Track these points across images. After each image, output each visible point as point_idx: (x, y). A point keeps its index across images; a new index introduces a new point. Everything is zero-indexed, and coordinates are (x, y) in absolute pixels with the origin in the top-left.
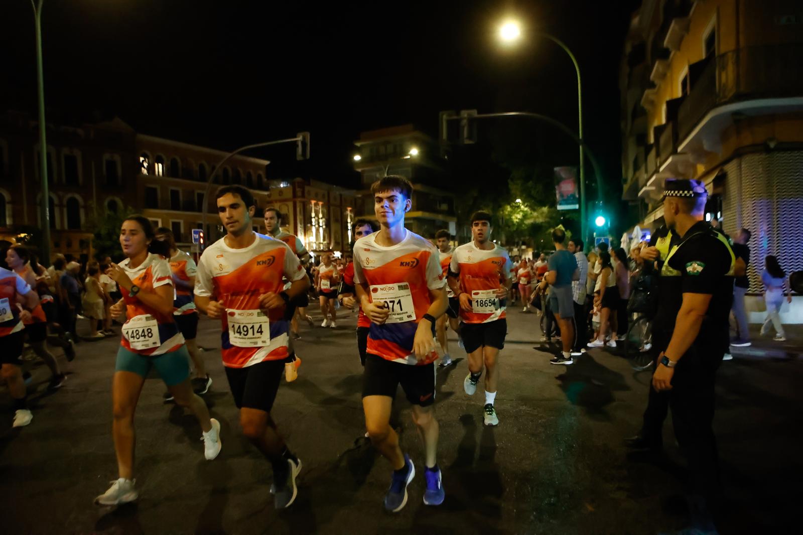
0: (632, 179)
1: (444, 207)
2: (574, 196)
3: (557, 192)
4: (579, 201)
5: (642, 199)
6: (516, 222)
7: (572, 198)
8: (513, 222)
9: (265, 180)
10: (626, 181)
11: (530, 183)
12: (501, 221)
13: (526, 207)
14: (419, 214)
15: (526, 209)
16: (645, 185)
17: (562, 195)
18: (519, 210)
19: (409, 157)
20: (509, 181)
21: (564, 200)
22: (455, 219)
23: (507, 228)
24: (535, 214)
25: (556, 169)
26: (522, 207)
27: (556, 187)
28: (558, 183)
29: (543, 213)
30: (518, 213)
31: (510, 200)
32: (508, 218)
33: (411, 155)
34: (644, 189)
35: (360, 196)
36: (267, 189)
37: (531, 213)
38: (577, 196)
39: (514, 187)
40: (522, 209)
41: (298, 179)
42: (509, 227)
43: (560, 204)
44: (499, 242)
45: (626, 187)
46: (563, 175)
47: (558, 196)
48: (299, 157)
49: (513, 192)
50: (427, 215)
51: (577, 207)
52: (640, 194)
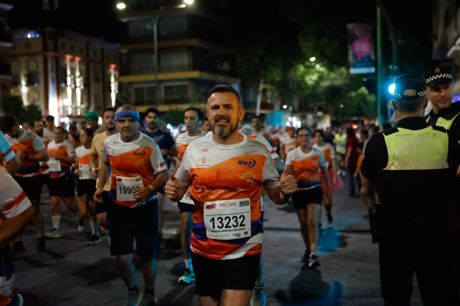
0: (442, 36)
1: (226, 66)
2: (369, 57)
3: (350, 53)
4: (375, 64)
5: (451, 60)
6: (312, 85)
7: (367, 60)
8: (306, 84)
9: (8, 28)
10: (435, 37)
11: (324, 41)
12: (291, 84)
13: (321, 66)
14: (195, 74)
15: (322, 69)
16: (454, 44)
17: (355, 56)
18: (313, 71)
19: (183, 6)
20: (300, 38)
21: (359, 62)
22: (239, 81)
23: (299, 92)
24: (333, 75)
25: (350, 26)
26: (318, 66)
27: (350, 47)
28: (352, 42)
29: (342, 74)
30: (313, 74)
31: (303, 59)
32: (300, 79)
33: (185, 3)
34: (453, 49)
35: (124, 51)
36: (10, 40)
37: (328, 75)
38: (373, 57)
39: (305, 45)
40: (317, 70)
41: (49, 29)
42: (302, 90)
43: (355, 67)
44: (291, 108)
45: (436, 45)
46: (357, 32)
47: (351, 58)
48: (46, 8)
49: (304, 50)
50: (205, 76)
51: (373, 70)
52: (449, 54)
